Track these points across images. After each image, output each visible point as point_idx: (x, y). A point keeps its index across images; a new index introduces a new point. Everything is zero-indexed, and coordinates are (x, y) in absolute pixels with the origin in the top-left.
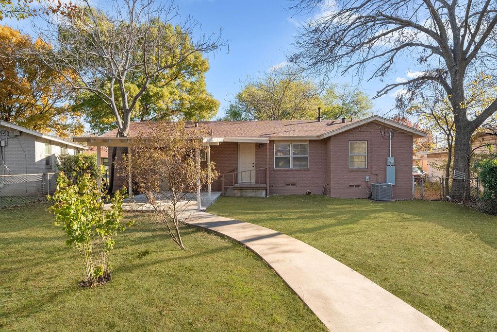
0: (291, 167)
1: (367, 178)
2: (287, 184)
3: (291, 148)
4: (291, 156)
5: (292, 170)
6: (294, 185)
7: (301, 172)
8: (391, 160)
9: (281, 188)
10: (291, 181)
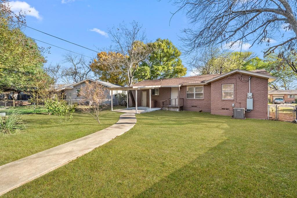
0: (195, 98)
1: (233, 105)
2: (192, 106)
3: (194, 89)
4: (195, 93)
5: (195, 100)
6: (196, 107)
7: (199, 101)
8: (250, 95)
9: (190, 108)
10: (194, 105)
